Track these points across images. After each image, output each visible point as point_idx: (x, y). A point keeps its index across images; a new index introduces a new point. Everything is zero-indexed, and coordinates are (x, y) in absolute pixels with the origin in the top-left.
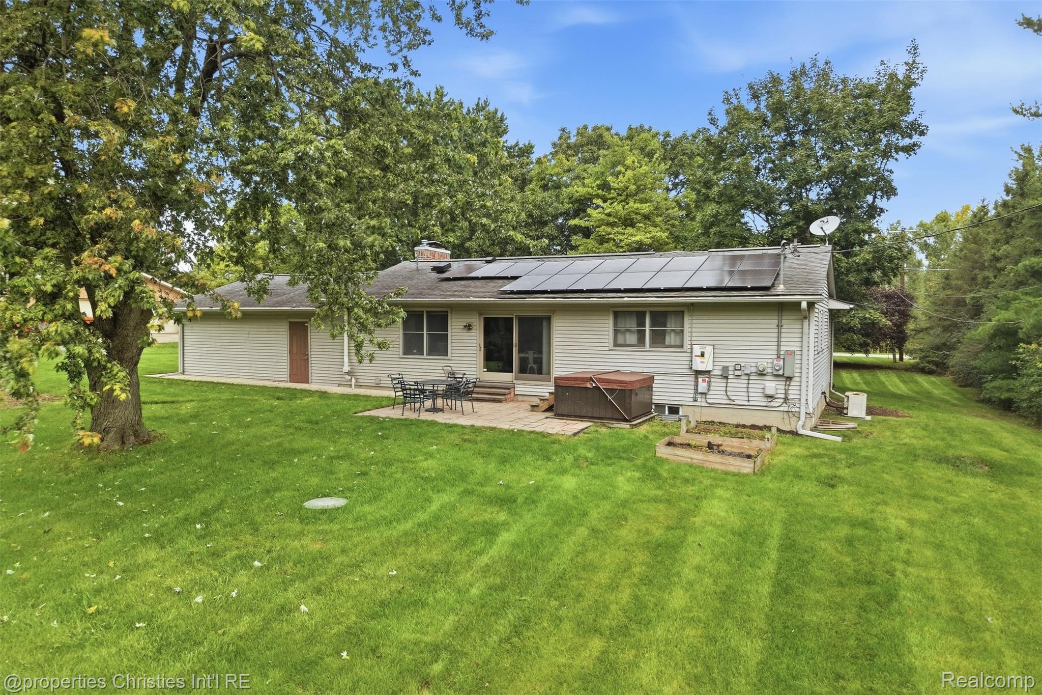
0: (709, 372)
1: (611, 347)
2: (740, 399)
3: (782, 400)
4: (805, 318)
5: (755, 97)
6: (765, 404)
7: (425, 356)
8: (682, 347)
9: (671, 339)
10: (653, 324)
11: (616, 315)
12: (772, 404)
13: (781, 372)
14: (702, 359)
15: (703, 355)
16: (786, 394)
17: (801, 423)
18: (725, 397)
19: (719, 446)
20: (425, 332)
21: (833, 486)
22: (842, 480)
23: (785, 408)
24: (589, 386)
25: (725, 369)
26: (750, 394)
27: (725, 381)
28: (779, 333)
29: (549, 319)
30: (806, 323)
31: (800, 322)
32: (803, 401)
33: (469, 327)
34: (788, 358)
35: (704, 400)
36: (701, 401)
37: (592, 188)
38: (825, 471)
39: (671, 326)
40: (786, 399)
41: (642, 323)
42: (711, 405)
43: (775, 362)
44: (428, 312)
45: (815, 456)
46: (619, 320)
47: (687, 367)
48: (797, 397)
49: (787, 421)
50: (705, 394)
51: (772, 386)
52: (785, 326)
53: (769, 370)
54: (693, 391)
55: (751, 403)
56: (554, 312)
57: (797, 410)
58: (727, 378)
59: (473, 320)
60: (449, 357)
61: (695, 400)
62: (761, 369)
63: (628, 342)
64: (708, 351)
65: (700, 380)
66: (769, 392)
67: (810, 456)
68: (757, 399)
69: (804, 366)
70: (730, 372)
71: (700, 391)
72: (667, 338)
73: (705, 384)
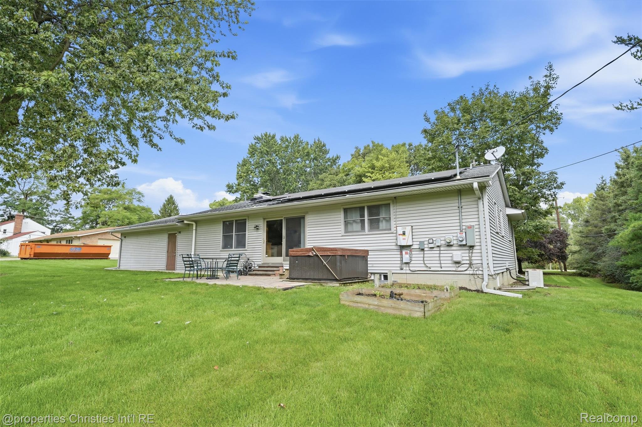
0: (410, 246)
1: (343, 234)
2: (435, 267)
3: (468, 265)
4: (479, 199)
5: (453, 110)
6: (454, 269)
7: (233, 249)
8: (390, 229)
9: (383, 225)
10: (370, 215)
11: (346, 211)
12: (460, 269)
13: (464, 243)
14: (404, 237)
15: (404, 234)
16: (470, 260)
17: (485, 283)
18: (423, 265)
19: (400, 295)
20: (234, 234)
21: (508, 331)
22: (518, 325)
23: (470, 272)
24: (311, 254)
25: (422, 243)
26: (442, 262)
27: (422, 253)
28: (460, 212)
29: (303, 218)
30: (480, 203)
31: (475, 203)
32: (485, 265)
33: (257, 228)
34: (469, 231)
35: (408, 268)
36: (406, 269)
37: (366, 168)
38: (501, 317)
39: (383, 215)
40: (471, 264)
41: (362, 216)
42: (413, 272)
43: (459, 235)
44: (236, 221)
45: (493, 305)
46: (348, 214)
47: (394, 244)
48: (480, 262)
49: (473, 282)
50: (407, 263)
51: (459, 254)
52: (464, 207)
53: (455, 242)
54: (399, 262)
55: (443, 269)
56: (307, 213)
57: (481, 272)
58: (423, 250)
59: (260, 223)
60: (246, 249)
61: (402, 269)
62: (448, 241)
63: (354, 230)
64: (408, 230)
65: (404, 252)
66: (456, 259)
67: (489, 306)
68: (448, 265)
69: (483, 237)
70: (426, 246)
71: (404, 261)
72: (381, 224)
73: (408, 256)
